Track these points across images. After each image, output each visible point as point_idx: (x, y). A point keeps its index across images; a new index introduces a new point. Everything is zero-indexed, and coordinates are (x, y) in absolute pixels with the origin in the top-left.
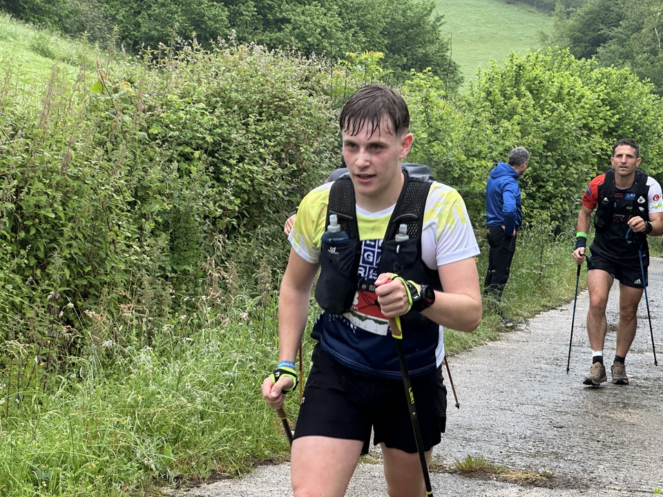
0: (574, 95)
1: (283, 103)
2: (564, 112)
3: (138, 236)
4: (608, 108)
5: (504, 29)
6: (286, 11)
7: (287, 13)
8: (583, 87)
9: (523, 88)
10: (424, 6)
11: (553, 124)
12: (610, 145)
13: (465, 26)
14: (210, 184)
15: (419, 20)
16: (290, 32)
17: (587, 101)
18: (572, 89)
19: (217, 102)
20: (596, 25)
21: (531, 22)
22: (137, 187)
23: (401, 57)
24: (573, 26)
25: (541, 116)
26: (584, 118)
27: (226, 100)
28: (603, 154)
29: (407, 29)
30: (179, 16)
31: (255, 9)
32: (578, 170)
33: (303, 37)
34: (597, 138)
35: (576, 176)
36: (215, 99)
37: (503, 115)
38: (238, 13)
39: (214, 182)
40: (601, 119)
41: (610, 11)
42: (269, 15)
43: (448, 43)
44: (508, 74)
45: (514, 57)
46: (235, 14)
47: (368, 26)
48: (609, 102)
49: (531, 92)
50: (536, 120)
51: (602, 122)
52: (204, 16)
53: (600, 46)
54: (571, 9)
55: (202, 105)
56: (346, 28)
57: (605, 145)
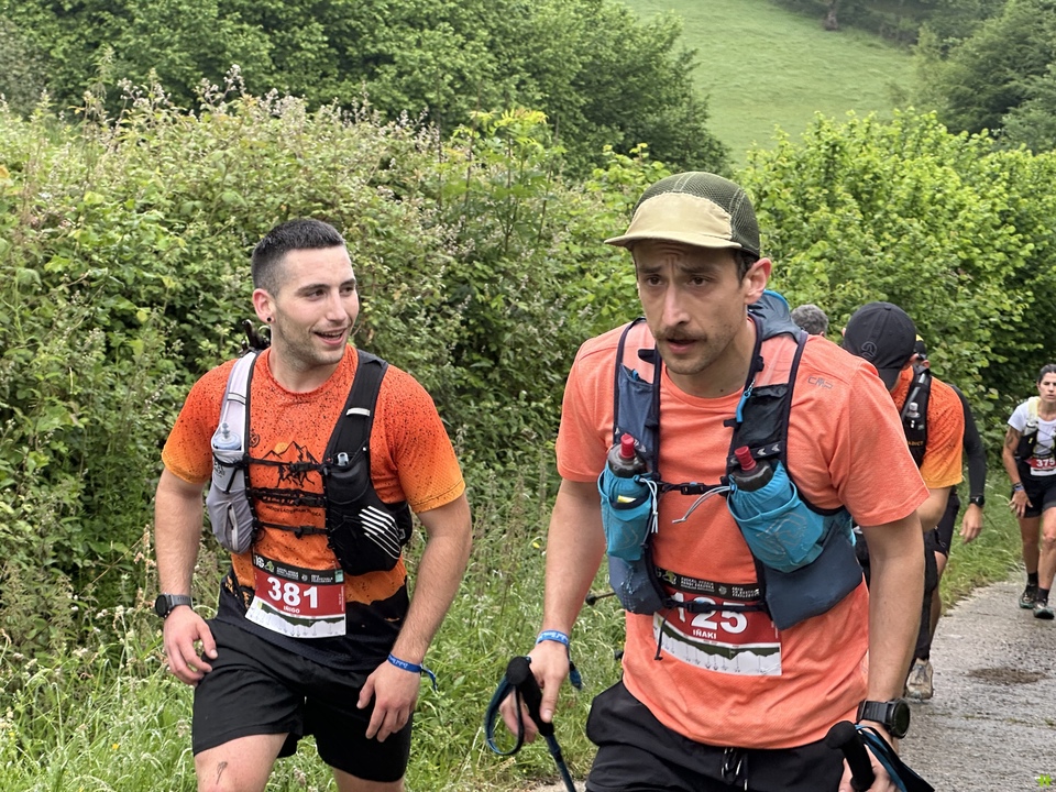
0: (943, 203)
1: (330, 212)
2: (921, 236)
3: (11, 481)
4: (1012, 229)
5: (820, 80)
6: (385, 40)
7: (388, 44)
8: (962, 188)
9: (840, 189)
10: (658, 32)
11: (901, 260)
12: (1018, 302)
13: (744, 73)
14: (173, 376)
15: (648, 59)
16: (393, 81)
17: (969, 215)
18: (939, 191)
19: (194, 209)
20: (1000, 70)
21: (873, 66)
22: (16, 382)
23: (613, 132)
24: (954, 73)
25: (875, 244)
26: (964, 248)
27: (213, 205)
28: (1004, 322)
29: (624, 76)
30: (175, 51)
31: (326, 39)
32: (951, 352)
33: (418, 91)
34: (992, 289)
35: (948, 366)
36: (191, 203)
37: (800, 242)
38: (291, 46)
39: (186, 373)
40: (999, 251)
41: (1027, 43)
42: (350, 49)
43: (706, 105)
44: (811, 161)
45: (824, 127)
46: (284, 47)
47: (547, 70)
48: (1017, 219)
49: (857, 196)
50: (866, 252)
51: (1000, 256)
52: (225, 49)
53: (1007, 112)
54: (951, 40)
55: (157, 214)
56: (504, 74)
57: (1007, 304)
